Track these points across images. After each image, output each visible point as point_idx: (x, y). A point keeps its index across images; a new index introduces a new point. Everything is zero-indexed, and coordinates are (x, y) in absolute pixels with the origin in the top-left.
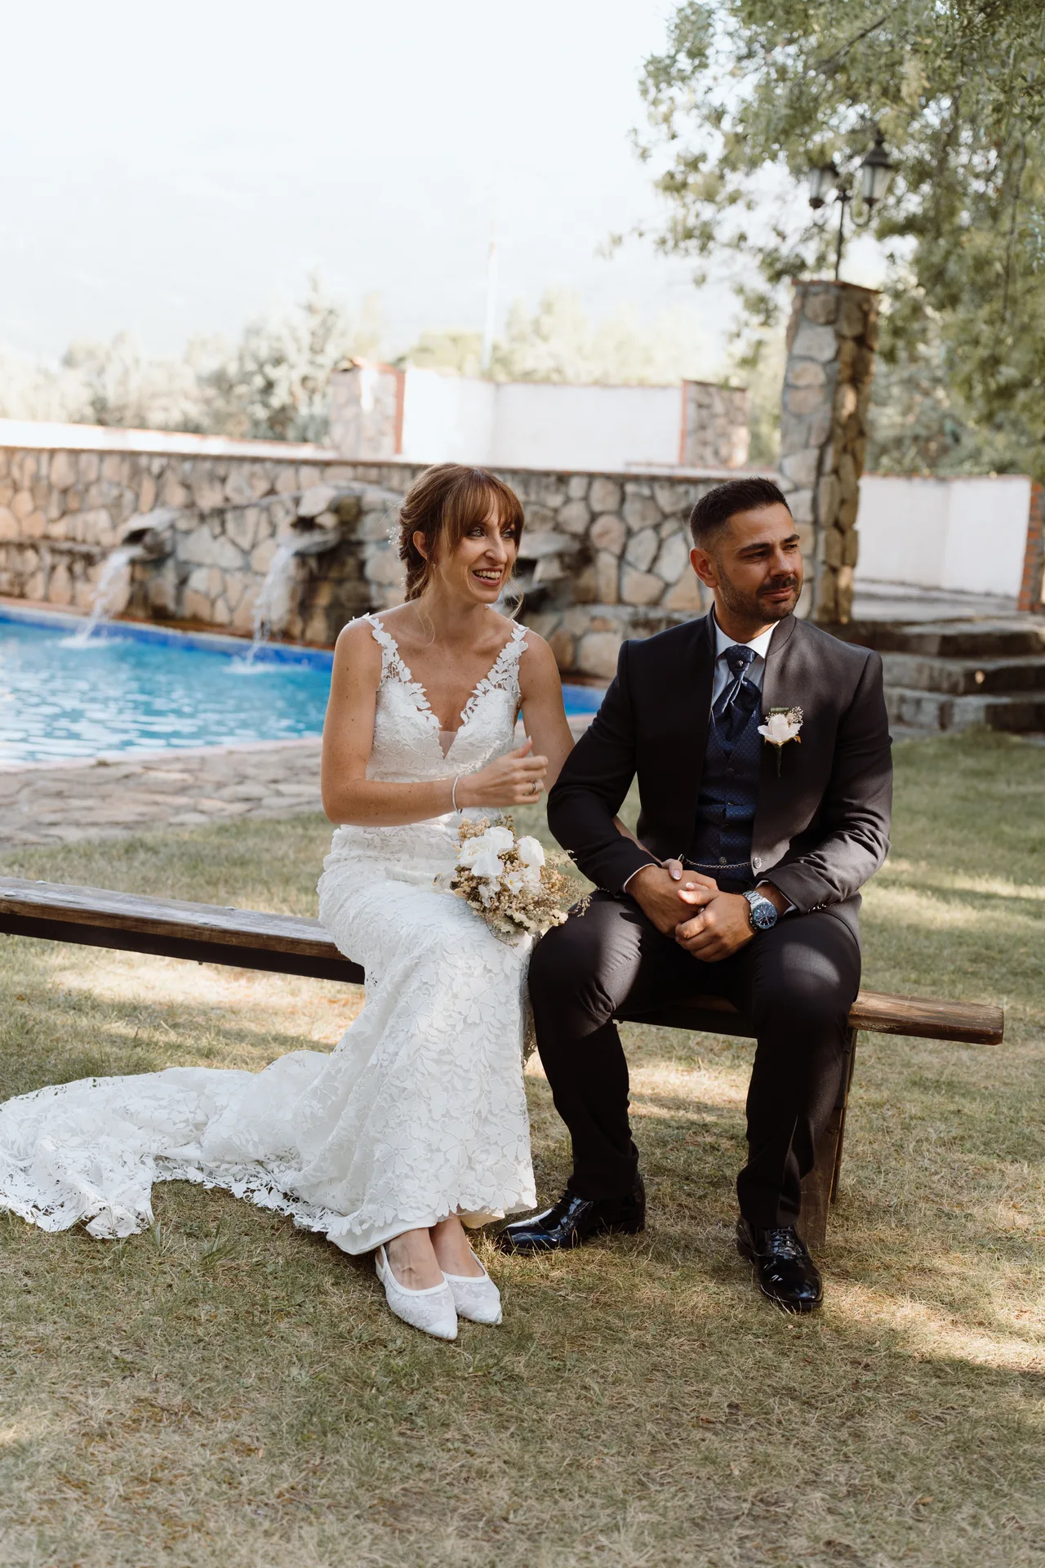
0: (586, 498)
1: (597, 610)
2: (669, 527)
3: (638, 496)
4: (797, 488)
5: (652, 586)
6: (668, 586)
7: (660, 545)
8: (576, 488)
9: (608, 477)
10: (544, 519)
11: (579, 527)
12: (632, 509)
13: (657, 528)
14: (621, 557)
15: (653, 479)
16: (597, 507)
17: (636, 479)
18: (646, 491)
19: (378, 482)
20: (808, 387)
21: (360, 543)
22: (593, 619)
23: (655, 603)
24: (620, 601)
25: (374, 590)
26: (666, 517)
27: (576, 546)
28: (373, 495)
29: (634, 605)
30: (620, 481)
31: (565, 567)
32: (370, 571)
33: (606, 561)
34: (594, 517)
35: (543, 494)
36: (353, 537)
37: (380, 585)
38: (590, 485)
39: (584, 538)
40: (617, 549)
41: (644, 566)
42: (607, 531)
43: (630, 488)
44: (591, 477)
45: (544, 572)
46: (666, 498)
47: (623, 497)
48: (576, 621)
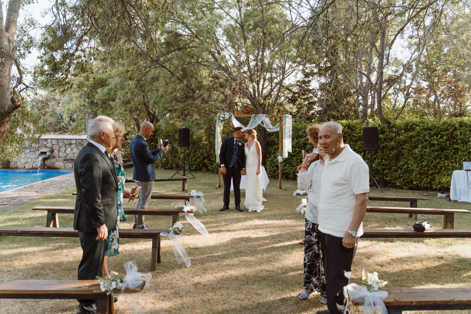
0: (51, 142)
1: (57, 159)
2: (67, 146)
5: (65, 154)
6: (68, 154)
7: (66, 148)
8: (49, 141)
9: (55, 139)
12: (60, 144)
14: (59, 151)
17: (60, 139)
18: (62, 141)
22: (55, 160)
23: (66, 157)
24: (59, 157)
26: (66, 144)
27: (51, 150)
29: (63, 157)
30: (57, 140)
31: (51, 153)
33: (56, 152)
34: (53, 145)
35: (42, 142)
39: (52, 148)
41: (63, 151)
42: (56, 147)
43: (59, 141)
44: (52, 139)
45: (48, 153)
46: (66, 142)
47: (58, 142)
48: (53, 160)
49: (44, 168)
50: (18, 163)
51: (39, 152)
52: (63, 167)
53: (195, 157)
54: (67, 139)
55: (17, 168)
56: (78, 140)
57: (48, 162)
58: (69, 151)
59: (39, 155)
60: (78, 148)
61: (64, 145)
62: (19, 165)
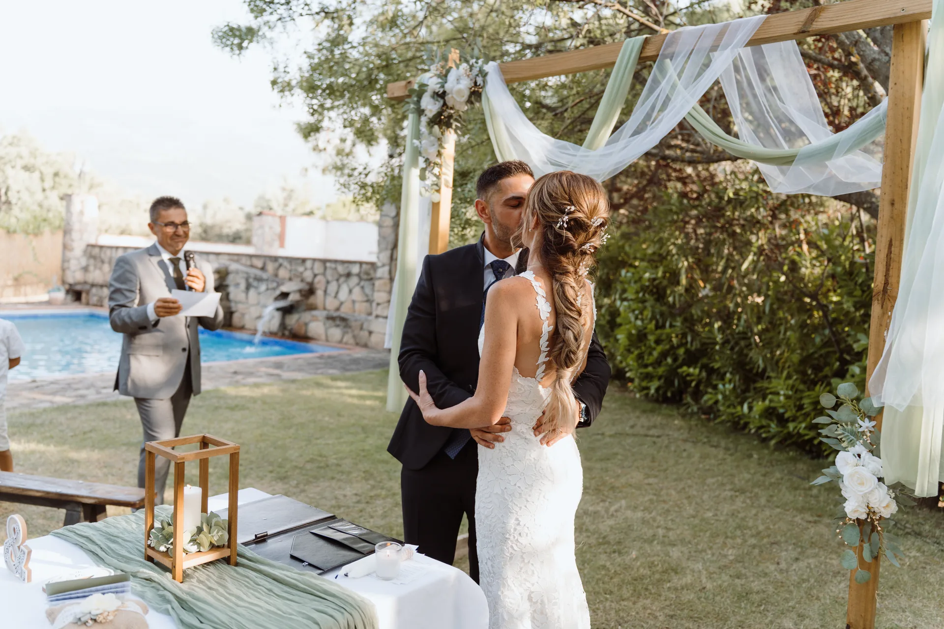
0: (312, 269)
1: (315, 313)
2: (342, 279)
3: (331, 268)
4: (383, 265)
5: (336, 303)
6: (342, 303)
7: (339, 286)
8: (309, 264)
9: (320, 260)
10: (297, 276)
11: (309, 279)
12: (329, 272)
13: (337, 280)
14: (325, 291)
15: (336, 261)
16: (316, 271)
17: (330, 261)
18: (333, 265)
19: (237, 261)
20: (387, 227)
21: (227, 286)
22: (313, 316)
23: (338, 309)
24: (325, 309)
25: (233, 305)
26: (341, 276)
27: (307, 287)
28: (233, 266)
29: (329, 310)
30: (324, 262)
31: (302, 295)
32: (232, 297)
33: (320, 293)
34: (315, 276)
36: (226, 283)
37: (236, 302)
38: (313, 264)
39: (311, 284)
40: (323, 288)
41: (333, 294)
42: (320, 281)
43: (328, 265)
44: (314, 260)
45: (294, 297)
46: (341, 269)
47: (325, 268)
48: (306, 316)
49: (283, 335)
50: (247, 317)
51: (278, 292)
52: (323, 337)
53: (660, 348)
54: (343, 262)
55: (242, 328)
56: (364, 266)
57: (293, 320)
58: (343, 295)
59: (277, 299)
60: (363, 288)
61: (336, 276)
62: (248, 322)
